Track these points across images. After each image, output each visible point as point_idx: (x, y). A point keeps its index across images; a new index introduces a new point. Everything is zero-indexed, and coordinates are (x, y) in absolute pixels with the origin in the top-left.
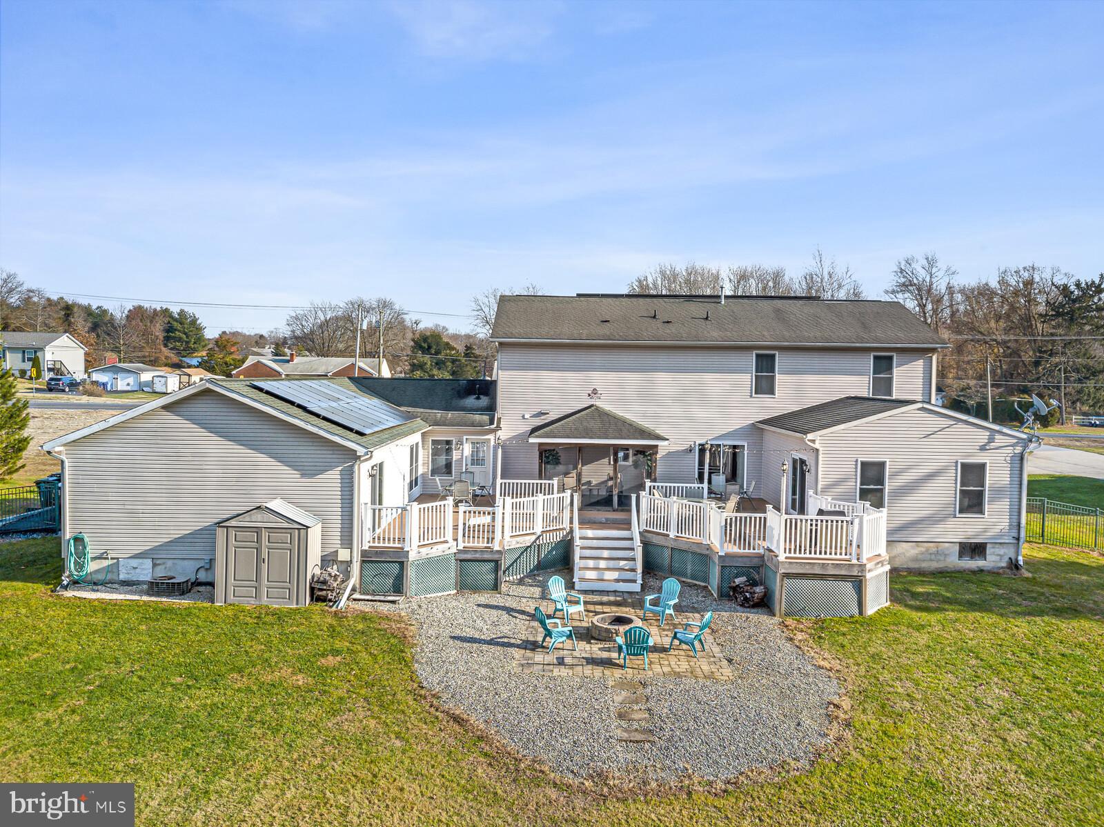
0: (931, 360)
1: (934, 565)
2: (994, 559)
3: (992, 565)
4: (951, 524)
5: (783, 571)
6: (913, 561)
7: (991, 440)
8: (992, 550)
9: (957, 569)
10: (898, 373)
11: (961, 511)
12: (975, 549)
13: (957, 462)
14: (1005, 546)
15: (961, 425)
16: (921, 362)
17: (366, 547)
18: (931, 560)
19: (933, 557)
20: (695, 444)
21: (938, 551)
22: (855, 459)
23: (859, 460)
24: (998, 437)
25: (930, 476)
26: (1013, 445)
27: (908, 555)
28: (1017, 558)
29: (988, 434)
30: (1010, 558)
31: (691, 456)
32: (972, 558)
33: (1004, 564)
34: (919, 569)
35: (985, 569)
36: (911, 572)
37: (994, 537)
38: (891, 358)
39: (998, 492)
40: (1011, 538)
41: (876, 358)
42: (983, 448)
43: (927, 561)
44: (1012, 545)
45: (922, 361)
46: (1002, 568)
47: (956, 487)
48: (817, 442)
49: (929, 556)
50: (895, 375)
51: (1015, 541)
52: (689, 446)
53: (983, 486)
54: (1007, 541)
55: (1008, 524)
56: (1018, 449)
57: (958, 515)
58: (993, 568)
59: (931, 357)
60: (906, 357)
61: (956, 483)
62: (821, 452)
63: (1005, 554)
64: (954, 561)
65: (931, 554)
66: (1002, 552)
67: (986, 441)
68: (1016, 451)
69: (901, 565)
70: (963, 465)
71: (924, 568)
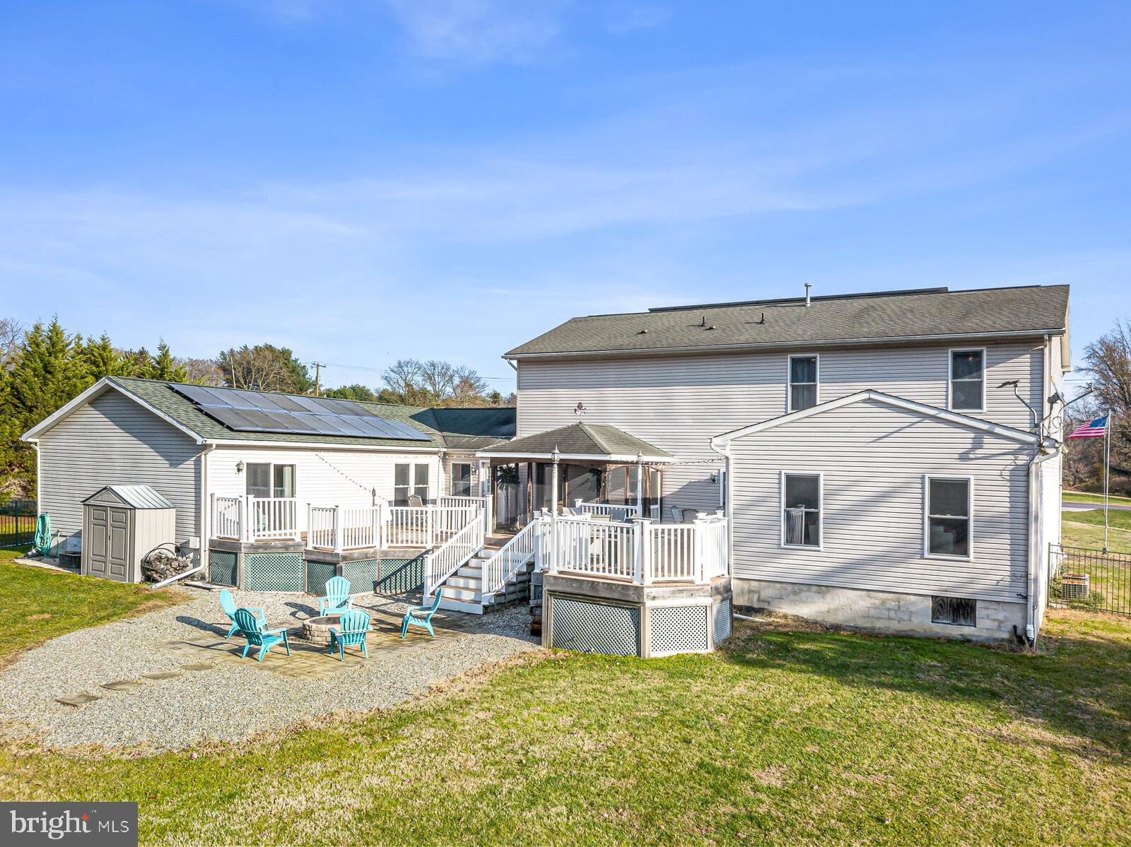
0: (1043, 354)
1: (894, 626)
2: (987, 625)
3: (985, 634)
4: (917, 566)
5: (548, 587)
6: (864, 617)
7: (977, 444)
8: (985, 612)
9: (929, 634)
10: (991, 376)
11: (933, 549)
12: (961, 609)
13: (923, 478)
14: (1006, 607)
15: (928, 424)
16: (1026, 358)
17: (215, 538)
18: (890, 619)
19: (892, 614)
20: (719, 473)
21: (899, 607)
22: (777, 472)
23: (783, 472)
24: (987, 439)
25: (883, 497)
26: (1015, 453)
27: (856, 607)
28: (1026, 626)
29: (972, 435)
30: (1015, 627)
31: (713, 487)
32: (954, 621)
33: (1006, 636)
34: (873, 629)
35: (974, 639)
36: (856, 633)
37: (986, 592)
38: (978, 355)
39: (991, 525)
40: (1015, 595)
41: (956, 356)
42: (964, 457)
43: (884, 619)
44: (1018, 606)
45: (1028, 356)
46: (1003, 640)
47: (923, 514)
48: (728, 448)
49: (886, 612)
50: (985, 377)
51: (1022, 601)
52: (709, 474)
53: (966, 513)
54: (1008, 600)
55: (1009, 573)
56: (1023, 459)
57: (926, 555)
58: (988, 639)
59: (1043, 349)
60: (1000, 352)
61: (923, 508)
62: (731, 462)
63: (1006, 619)
64: (922, 621)
65: (889, 609)
66: (1001, 616)
67: (970, 446)
68: (1018, 462)
69: (846, 622)
70: (934, 483)
71: (879, 628)
